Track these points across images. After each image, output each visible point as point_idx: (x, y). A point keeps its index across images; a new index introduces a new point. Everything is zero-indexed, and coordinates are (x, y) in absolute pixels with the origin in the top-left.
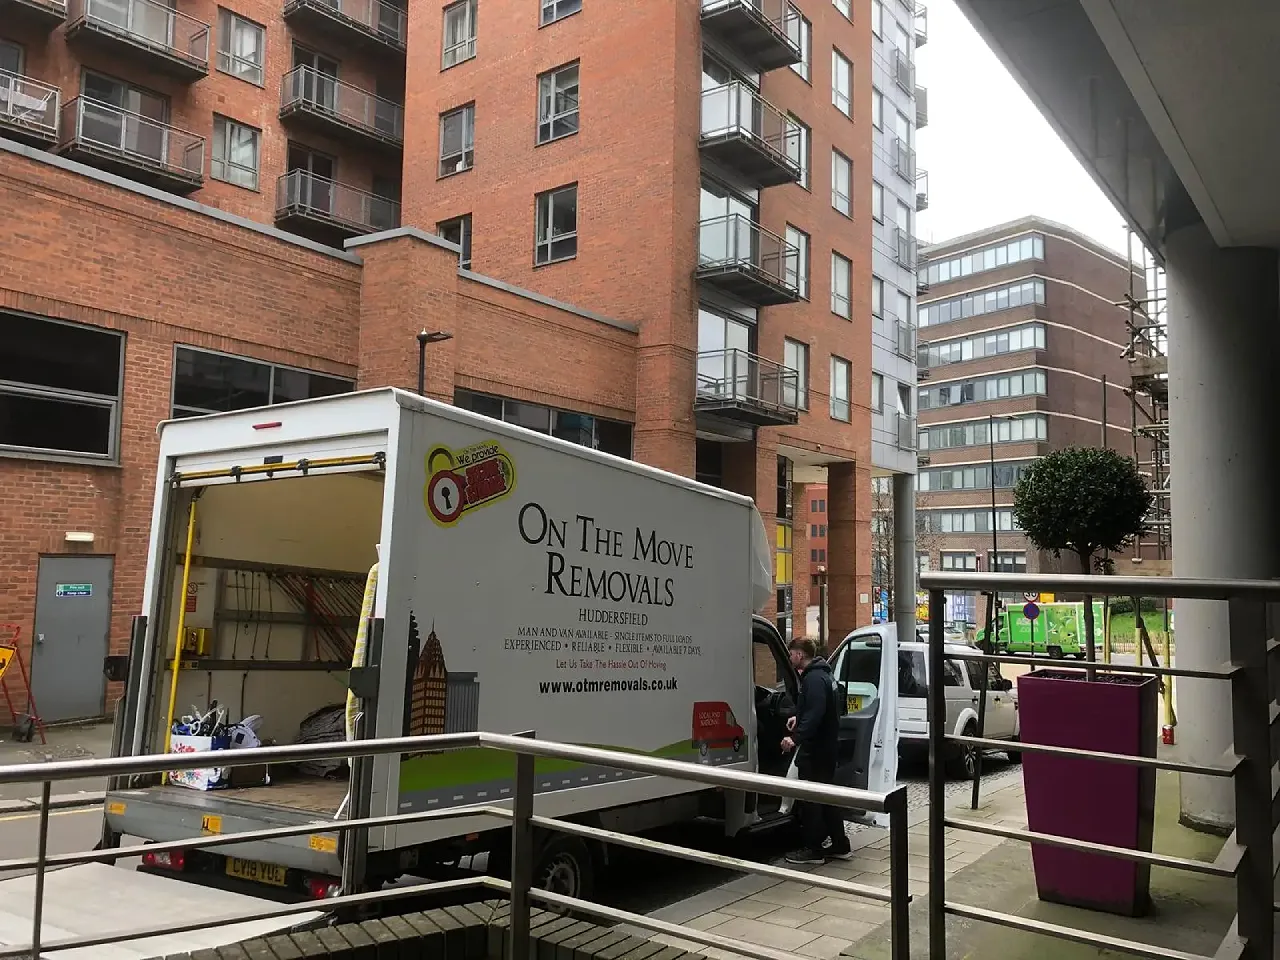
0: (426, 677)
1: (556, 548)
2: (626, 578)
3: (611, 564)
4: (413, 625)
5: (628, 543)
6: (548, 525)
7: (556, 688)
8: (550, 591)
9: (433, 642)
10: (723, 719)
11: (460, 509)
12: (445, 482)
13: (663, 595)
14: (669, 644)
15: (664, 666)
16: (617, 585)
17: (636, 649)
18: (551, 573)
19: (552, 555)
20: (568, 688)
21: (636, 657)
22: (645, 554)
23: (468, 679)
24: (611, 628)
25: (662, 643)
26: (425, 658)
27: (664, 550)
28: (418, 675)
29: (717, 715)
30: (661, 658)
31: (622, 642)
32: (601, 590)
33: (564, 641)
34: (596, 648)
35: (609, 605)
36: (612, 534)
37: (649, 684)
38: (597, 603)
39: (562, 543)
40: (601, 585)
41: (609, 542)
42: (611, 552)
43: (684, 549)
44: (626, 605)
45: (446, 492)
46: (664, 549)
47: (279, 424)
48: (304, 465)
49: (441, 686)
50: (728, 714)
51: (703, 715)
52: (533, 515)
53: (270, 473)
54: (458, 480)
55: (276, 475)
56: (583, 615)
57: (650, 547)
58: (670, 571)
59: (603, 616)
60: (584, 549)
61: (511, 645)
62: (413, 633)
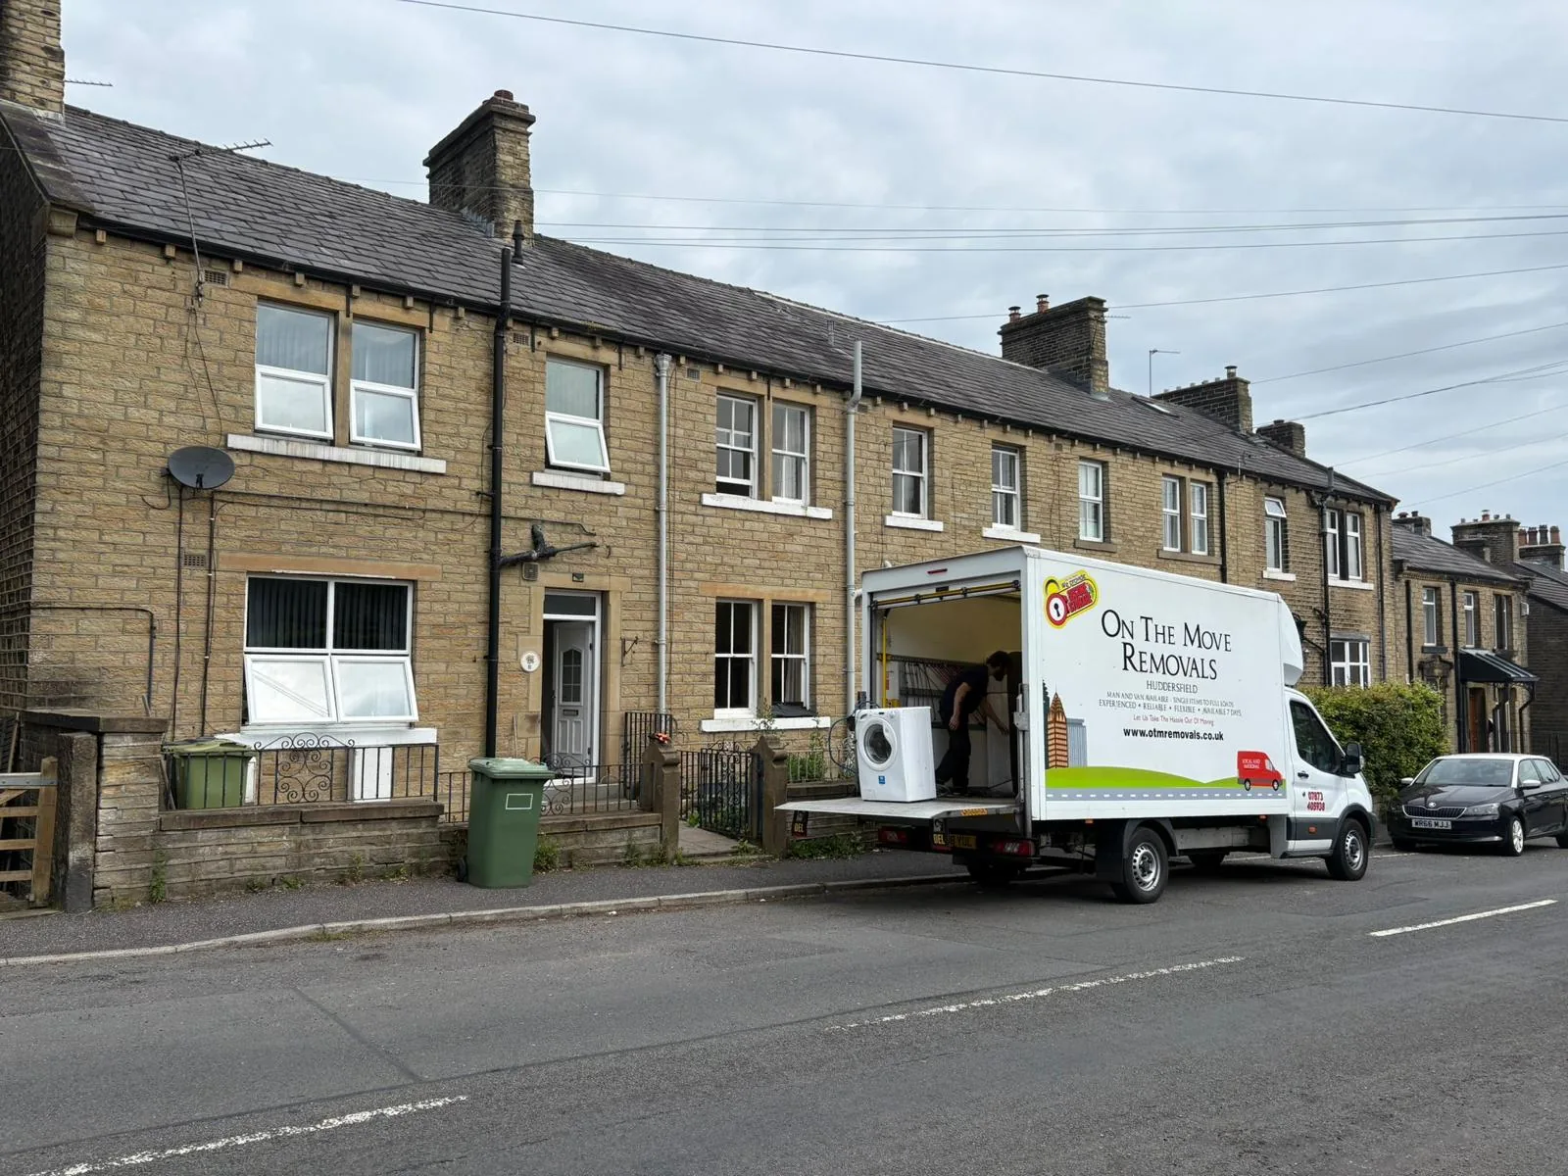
0: (1055, 721)
1: (1128, 639)
2: (1179, 660)
3: (1167, 650)
4: (1045, 689)
5: (1179, 634)
6: (1121, 624)
7: (1135, 733)
8: (1126, 669)
9: (1057, 700)
10: (1263, 765)
11: (1065, 617)
12: (1056, 600)
13: (1208, 672)
14: (1216, 708)
15: (1212, 723)
16: (1172, 665)
17: (1189, 709)
18: (1125, 657)
19: (1125, 644)
20: (1143, 733)
21: (1190, 716)
22: (1192, 642)
23: (1079, 723)
24: (1171, 695)
25: (1210, 707)
26: (1053, 709)
27: (1207, 640)
28: (1050, 719)
29: (1258, 761)
30: (1208, 717)
31: (1179, 704)
32: (1161, 669)
33: (1138, 702)
34: (1160, 708)
35: (1168, 678)
36: (1167, 629)
37: (1201, 735)
38: (1158, 677)
39: (1132, 636)
40: (1162, 665)
41: (1166, 634)
42: (1167, 641)
43: (1223, 637)
44: (1180, 678)
45: (1056, 606)
46: (1207, 636)
47: (945, 570)
48: (965, 592)
49: (1063, 726)
50: (1267, 761)
51: (1245, 761)
52: (1110, 617)
53: (941, 598)
54: (1063, 598)
55: (945, 598)
56: (1150, 685)
57: (1195, 636)
58: (1213, 653)
59: (1165, 686)
60: (1147, 640)
61: (1103, 703)
62: (1045, 694)
